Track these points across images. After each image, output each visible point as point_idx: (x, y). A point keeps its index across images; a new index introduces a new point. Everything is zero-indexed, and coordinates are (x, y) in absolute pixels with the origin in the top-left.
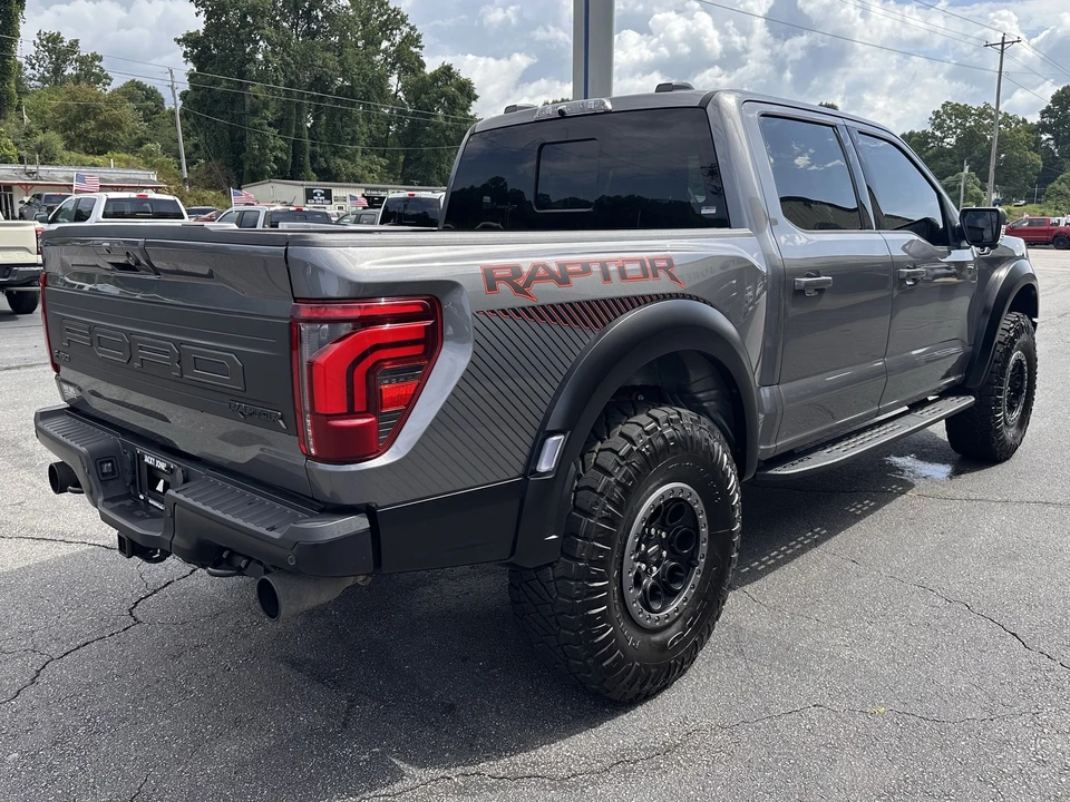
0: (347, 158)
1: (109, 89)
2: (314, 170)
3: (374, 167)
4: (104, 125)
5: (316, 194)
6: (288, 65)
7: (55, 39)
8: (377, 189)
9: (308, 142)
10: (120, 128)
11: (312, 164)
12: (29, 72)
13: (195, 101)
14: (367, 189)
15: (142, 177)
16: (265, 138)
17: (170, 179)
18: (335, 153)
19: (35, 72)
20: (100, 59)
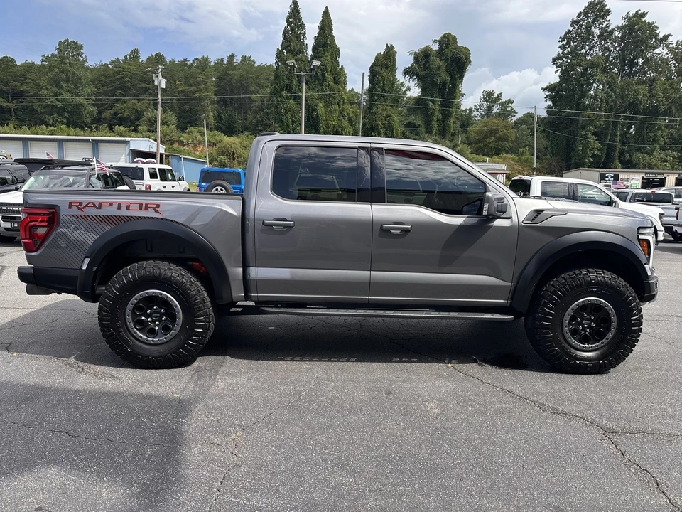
0: (646, 153)
1: (514, 119)
2: (620, 161)
3: (668, 158)
4: (500, 139)
5: (607, 177)
6: (611, 96)
7: (490, 94)
8: (655, 174)
9: (618, 144)
10: (507, 140)
11: (619, 157)
12: (475, 113)
13: (549, 123)
14: (646, 173)
15: (498, 168)
16: (588, 143)
17: (525, 168)
18: (639, 150)
19: (478, 113)
20: (512, 102)
